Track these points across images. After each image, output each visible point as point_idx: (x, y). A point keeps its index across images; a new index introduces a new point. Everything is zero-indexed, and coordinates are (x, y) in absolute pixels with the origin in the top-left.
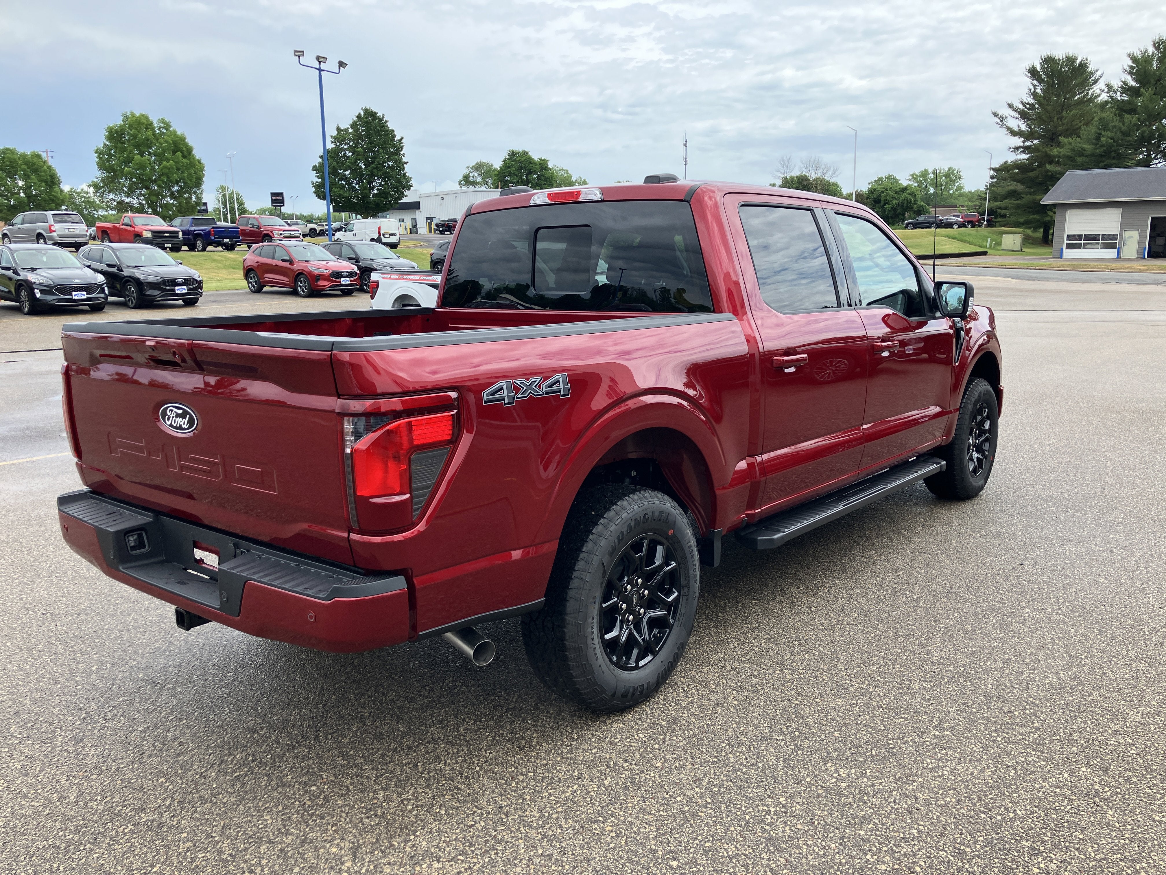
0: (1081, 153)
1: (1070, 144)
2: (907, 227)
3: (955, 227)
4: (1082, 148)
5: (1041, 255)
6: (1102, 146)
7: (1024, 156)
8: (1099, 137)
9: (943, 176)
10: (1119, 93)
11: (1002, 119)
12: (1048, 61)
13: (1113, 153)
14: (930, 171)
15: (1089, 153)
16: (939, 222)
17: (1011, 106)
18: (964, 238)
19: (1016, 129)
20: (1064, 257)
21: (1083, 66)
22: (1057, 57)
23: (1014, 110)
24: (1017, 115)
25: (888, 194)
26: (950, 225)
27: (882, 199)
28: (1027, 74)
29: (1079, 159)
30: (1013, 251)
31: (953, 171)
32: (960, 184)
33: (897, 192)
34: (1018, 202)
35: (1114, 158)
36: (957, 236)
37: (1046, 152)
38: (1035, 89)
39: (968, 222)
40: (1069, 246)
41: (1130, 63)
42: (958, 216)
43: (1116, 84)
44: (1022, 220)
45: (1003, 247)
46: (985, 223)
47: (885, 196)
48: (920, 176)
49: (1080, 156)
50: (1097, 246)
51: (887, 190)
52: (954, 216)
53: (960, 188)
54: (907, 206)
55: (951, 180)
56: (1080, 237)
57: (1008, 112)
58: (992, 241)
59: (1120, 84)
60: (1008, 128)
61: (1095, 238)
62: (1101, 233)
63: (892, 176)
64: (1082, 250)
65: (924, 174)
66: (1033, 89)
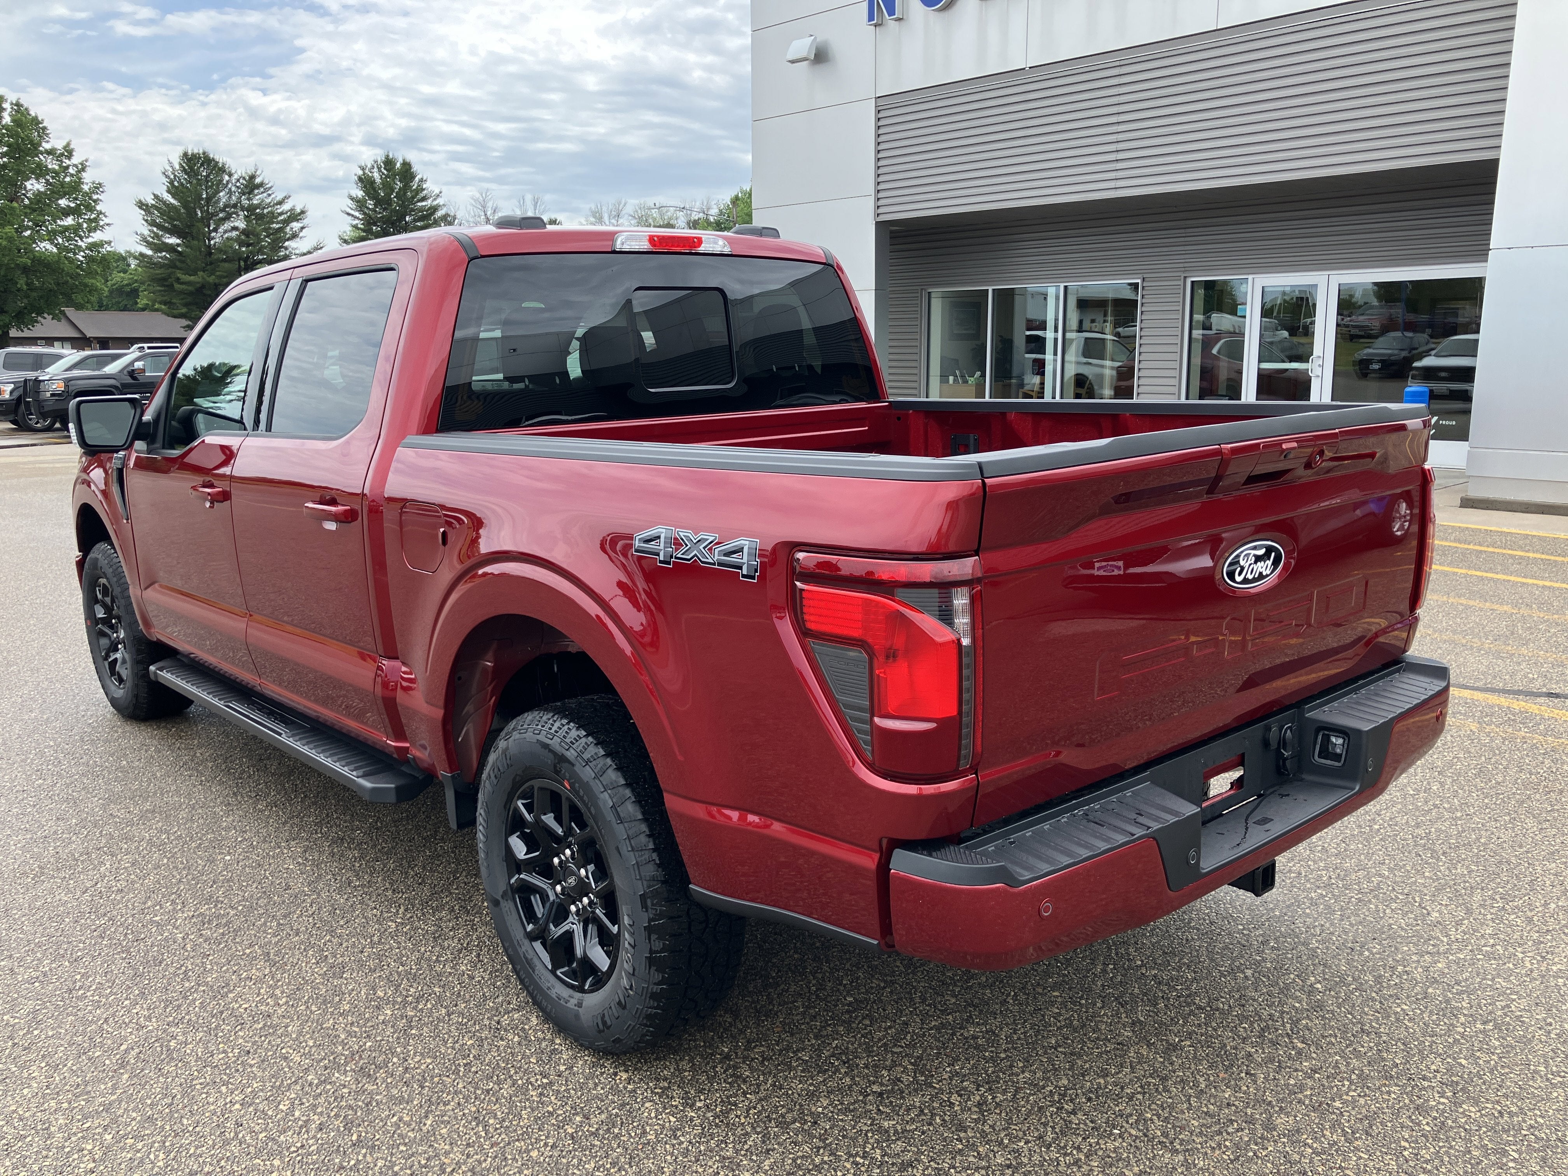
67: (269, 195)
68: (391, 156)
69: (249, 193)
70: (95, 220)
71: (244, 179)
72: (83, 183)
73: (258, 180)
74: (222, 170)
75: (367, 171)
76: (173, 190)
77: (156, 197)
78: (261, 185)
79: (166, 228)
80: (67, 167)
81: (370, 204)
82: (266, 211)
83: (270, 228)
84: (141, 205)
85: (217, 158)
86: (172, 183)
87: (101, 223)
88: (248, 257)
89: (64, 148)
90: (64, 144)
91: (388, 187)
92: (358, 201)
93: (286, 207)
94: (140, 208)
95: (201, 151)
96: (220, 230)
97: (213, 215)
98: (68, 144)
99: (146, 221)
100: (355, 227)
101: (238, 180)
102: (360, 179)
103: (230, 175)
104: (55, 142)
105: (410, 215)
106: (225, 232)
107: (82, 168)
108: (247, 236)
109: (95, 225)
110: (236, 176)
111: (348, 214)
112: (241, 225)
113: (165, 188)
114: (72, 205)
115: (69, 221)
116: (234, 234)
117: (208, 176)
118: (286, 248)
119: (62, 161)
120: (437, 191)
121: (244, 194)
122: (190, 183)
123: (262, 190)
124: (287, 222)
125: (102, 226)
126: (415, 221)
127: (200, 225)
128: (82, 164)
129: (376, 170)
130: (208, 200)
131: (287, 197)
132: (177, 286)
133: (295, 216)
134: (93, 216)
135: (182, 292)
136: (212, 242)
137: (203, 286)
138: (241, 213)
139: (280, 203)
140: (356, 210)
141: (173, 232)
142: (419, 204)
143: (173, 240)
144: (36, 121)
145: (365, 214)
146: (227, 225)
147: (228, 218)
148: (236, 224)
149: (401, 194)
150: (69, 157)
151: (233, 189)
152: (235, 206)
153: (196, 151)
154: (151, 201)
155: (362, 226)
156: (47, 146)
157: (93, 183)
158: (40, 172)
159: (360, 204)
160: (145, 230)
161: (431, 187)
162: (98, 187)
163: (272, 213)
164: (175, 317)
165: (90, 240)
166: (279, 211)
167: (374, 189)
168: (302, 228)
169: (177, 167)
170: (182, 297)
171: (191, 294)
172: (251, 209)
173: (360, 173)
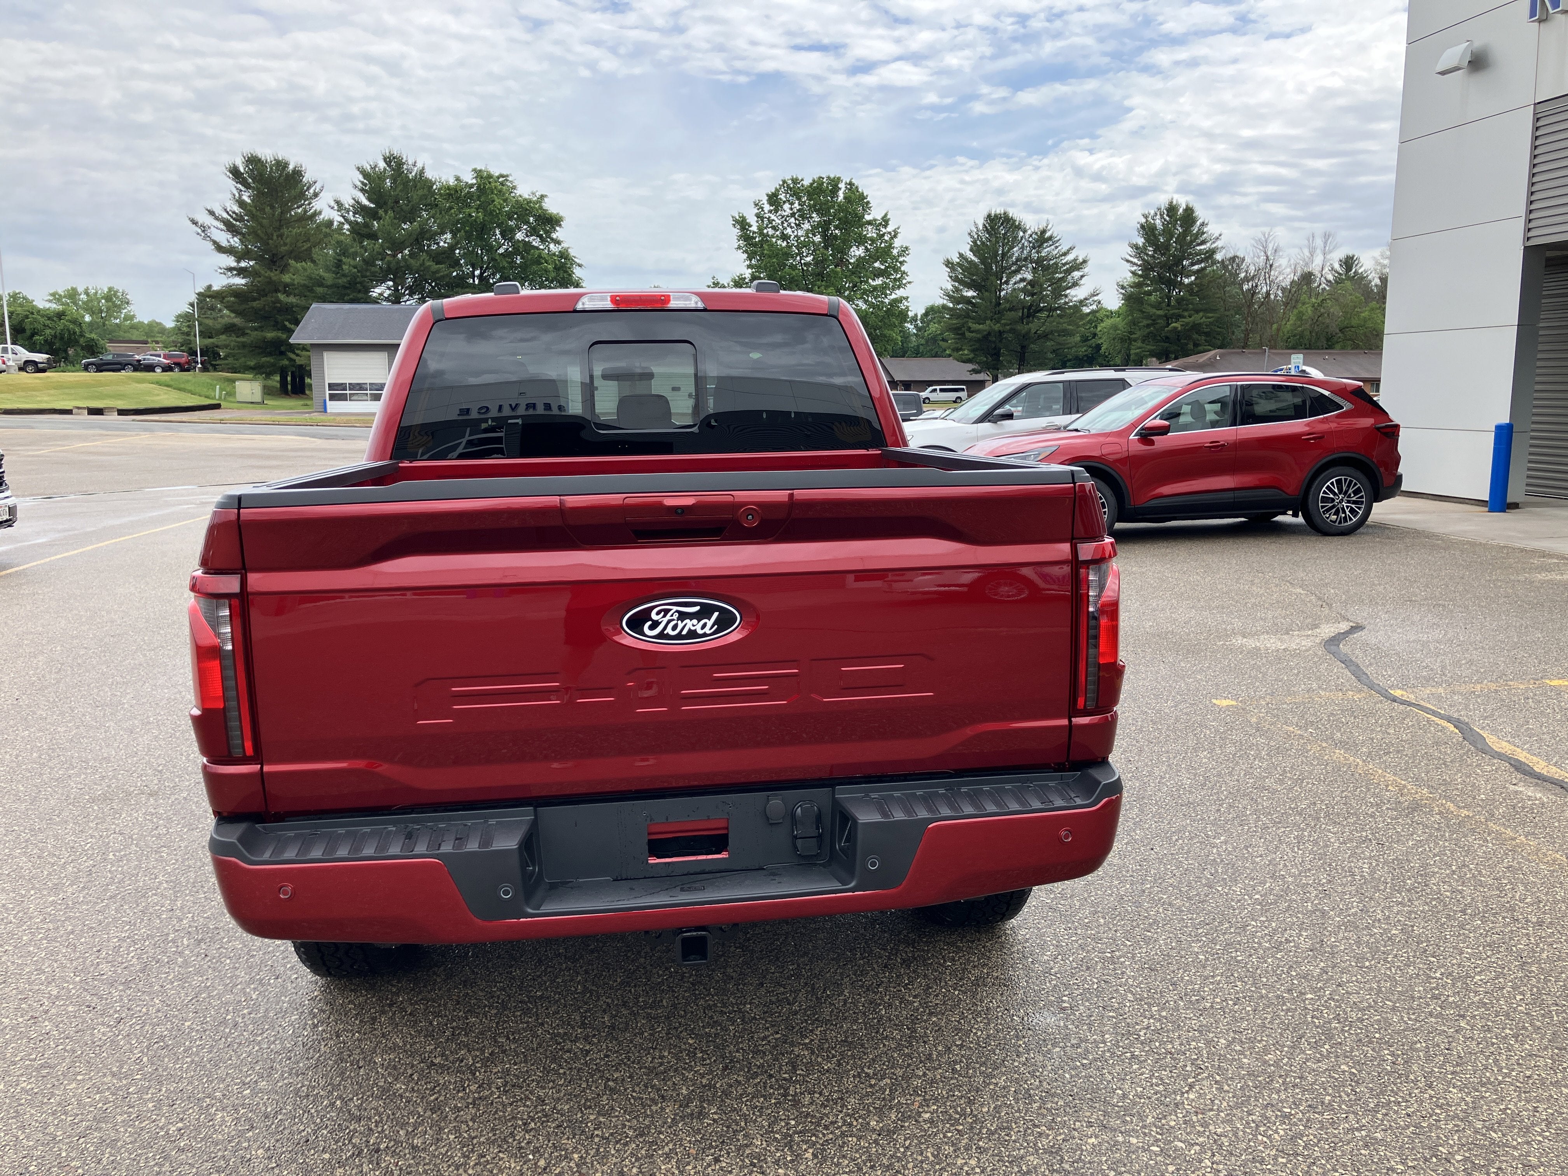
0: (320, 283)
1: (305, 270)
2: (86, 368)
3: (158, 370)
4: (320, 277)
5: (291, 409)
6: (344, 275)
7: (240, 281)
8: (339, 264)
9: (102, 298)
10: (351, 213)
11: (204, 228)
12: (253, 161)
13: (358, 285)
14: (80, 289)
15: (329, 283)
16: (135, 363)
17: (211, 213)
18: (182, 386)
19: (224, 243)
20: (329, 411)
21: (297, 174)
22: (263, 159)
23: (217, 218)
24: (222, 227)
25: (35, 320)
26: (150, 368)
27: (27, 327)
28: (228, 173)
29: (320, 290)
30: (252, 403)
31: (117, 291)
32: (130, 311)
33: (49, 319)
34: (241, 339)
35: (359, 291)
36: (172, 383)
37: (270, 278)
38: (240, 196)
39: (175, 364)
40: (333, 397)
41: (361, 178)
42: (159, 356)
43: (348, 202)
44: (252, 363)
45: (239, 398)
46: (200, 366)
47: (31, 323)
48: (65, 297)
49: (319, 286)
50: (365, 398)
51: (32, 313)
52: (151, 355)
53: (131, 318)
54: (69, 339)
55: (116, 306)
56: (342, 386)
57: (209, 220)
58: (221, 390)
59: (352, 202)
60: (215, 242)
61: (360, 387)
62: (368, 382)
63: (19, 293)
64: (348, 403)
65: (73, 294)
66: (237, 195)
67: (1057, 247)
68: (1175, 203)
69: (1039, 247)
70: (899, 280)
71: (1036, 234)
72: (893, 248)
73: (1048, 235)
74: (1019, 227)
75: (1150, 219)
76: (975, 249)
77: (961, 255)
78: (1050, 238)
79: (966, 282)
80: (883, 235)
81: (1150, 250)
82: (1051, 262)
83: (1054, 278)
84: (948, 263)
85: (1015, 217)
86: (975, 242)
87: (904, 281)
88: (1031, 305)
89: (882, 218)
90: (883, 215)
91: (1168, 232)
92: (1137, 248)
93: (1070, 257)
94: (947, 266)
95: (1002, 212)
96: (1011, 283)
97: (1006, 268)
98: (886, 215)
99: (951, 277)
100: (1134, 273)
101: (1031, 236)
102: (1142, 227)
103: (1025, 231)
104: (875, 214)
105: (1188, 259)
106: (1015, 283)
107: (895, 235)
108: (1033, 286)
109: (899, 284)
110: (1029, 232)
111: (1128, 261)
112: (1029, 277)
113: (969, 246)
114: (883, 267)
115: (879, 282)
116: (1022, 285)
117: (1005, 233)
118: (1066, 296)
119: (879, 230)
120: (1217, 235)
121: (1034, 248)
122: (990, 241)
123: (1051, 243)
124: (1069, 272)
125: (905, 285)
126: (1193, 264)
127: (993, 278)
128: (894, 231)
129: (1158, 217)
130: (1004, 255)
131: (1071, 249)
132: (968, 334)
133: (1077, 266)
134: (899, 276)
135: (971, 340)
136: (1003, 293)
137: (989, 334)
138: (1030, 265)
139: (1065, 254)
140: (1135, 257)
141: (969, 286)
142: (1198, 248)
143: (970, 293)
144: (862, 197)
145: (1143, 260)
146: (1019, 277)
147: (1017, 271)
148: (1025, 276)
149: (1181, 239)
150: (885, 227)
151: (1026, 244)
152: (1026, 259)
153: (998, 212)
154: (956, 260)
155: (1140, 272)
156: (868, 218)
157: (902, 247)
158: (861, 240)
159: (1139, 251)
160: (949, 286)
161: (1212, 229)
162: (905, 250)
163: (1056, 264)
164: (964, 362)
165: (893, 296)
166: (1063, 262)
167: (1154, 235)
168: (1082, 276)
169: (981, 227)
170: (972, 343)
171: (978, 340)
172: (1039, 261)
173: (1144, 220)
